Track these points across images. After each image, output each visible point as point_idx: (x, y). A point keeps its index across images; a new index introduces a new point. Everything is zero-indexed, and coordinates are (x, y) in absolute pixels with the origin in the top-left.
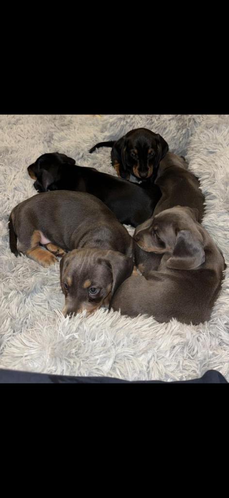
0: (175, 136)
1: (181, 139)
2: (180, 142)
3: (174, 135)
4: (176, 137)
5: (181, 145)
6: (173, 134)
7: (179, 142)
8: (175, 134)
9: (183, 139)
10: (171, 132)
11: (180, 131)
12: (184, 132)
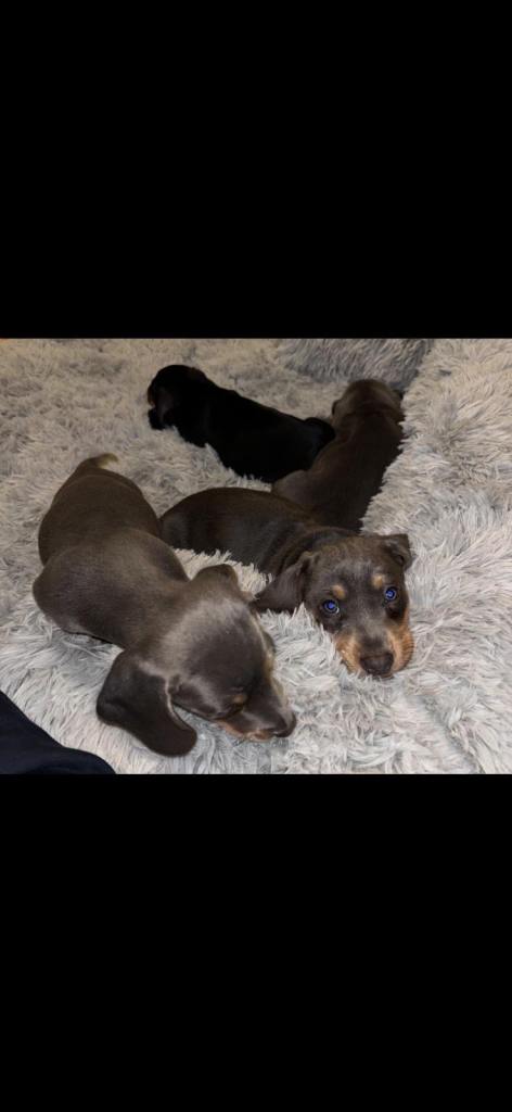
6: (395, 353)
9: (410, 362)
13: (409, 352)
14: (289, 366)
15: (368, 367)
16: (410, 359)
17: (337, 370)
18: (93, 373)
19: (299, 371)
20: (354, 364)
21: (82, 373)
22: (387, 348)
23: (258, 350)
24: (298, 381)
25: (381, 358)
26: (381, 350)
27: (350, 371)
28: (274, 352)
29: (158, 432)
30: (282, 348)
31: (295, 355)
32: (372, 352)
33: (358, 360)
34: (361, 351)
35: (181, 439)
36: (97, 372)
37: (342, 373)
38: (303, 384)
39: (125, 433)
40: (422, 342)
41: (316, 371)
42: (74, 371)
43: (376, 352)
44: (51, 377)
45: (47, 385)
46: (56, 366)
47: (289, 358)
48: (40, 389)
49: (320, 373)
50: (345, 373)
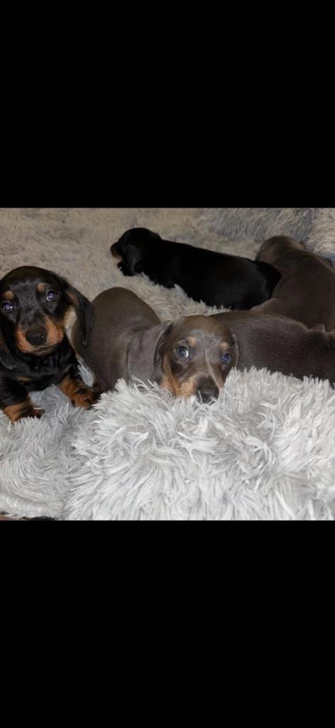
0: (292, 221)
1: (299, 225)
2: (298, 229)
3: (290, 220)
4: (294, 222)
5: (299, 233)
6: (289, 218)
7: (296, 228)
8: (292, 218)
9: (302, 224)
10: (286, 216)
11: (300, 214)
12: (305, 214)
13: (300, 218)
14: (211, 230)
15: (269, 229)
16: (301, 223)
17: (246, 231)
18: (62, 237)
19: (218, 233)
20: (258, 228)
21: (53, 238)
22: (282, 216)
23: (185, 220)
24: (219, 240)
25: (277, 224)
26: (277, 218)
27: (256, 232)
28: (198, 221)
29: (130, 278)
30: (203, 218)
31: (214, 222)
32: (271, 219)
33: (262, 224)
34: (264, 219)
35: (152, 283)
36: (66, 237)
37: (249, 234)
38: (222, 242)
39: (106, 278)
40: (310, 211)
41: (231, 233)
42: (47, 236)
43: (274, 219)
44: (29, 241)
45: (28, 247)
46: (33, 233)
47: (210, 224)
48: (24, 249)
49: (234, 233)
50: (252, 235)
